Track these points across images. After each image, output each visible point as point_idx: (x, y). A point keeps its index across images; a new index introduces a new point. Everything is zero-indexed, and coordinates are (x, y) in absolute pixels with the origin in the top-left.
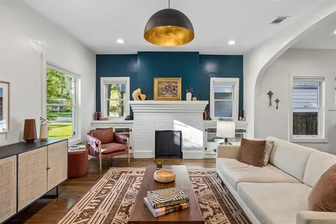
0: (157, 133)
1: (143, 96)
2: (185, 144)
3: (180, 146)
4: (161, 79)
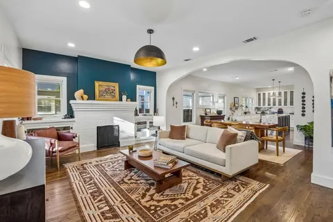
0: (98, 128)
1: (86, 97)
2: (121, 135)
3: (118, 138)
4: (101, 83)
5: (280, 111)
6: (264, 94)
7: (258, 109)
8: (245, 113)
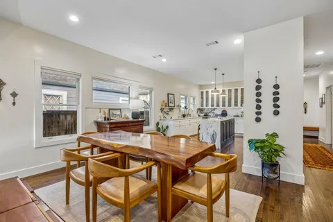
5: (224, 114)
6: (207, 92)
7: (200, 110)
8: (184, 116)
